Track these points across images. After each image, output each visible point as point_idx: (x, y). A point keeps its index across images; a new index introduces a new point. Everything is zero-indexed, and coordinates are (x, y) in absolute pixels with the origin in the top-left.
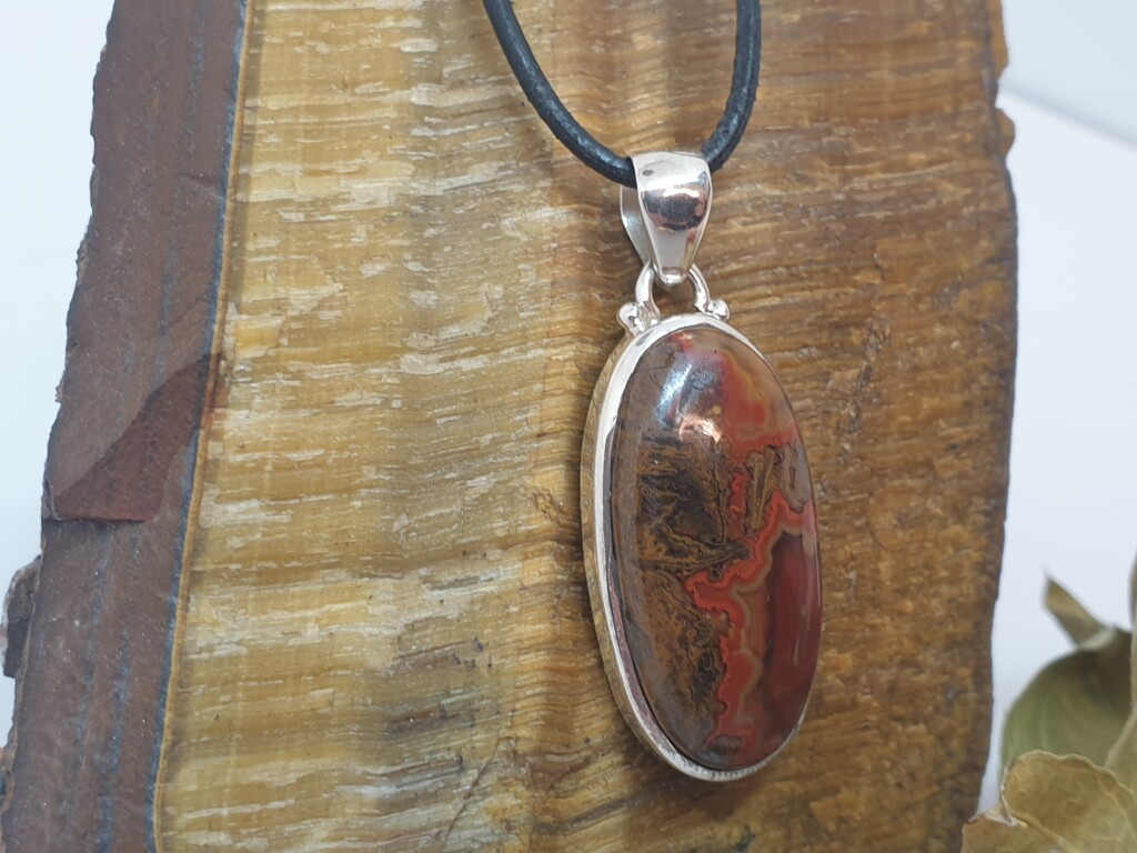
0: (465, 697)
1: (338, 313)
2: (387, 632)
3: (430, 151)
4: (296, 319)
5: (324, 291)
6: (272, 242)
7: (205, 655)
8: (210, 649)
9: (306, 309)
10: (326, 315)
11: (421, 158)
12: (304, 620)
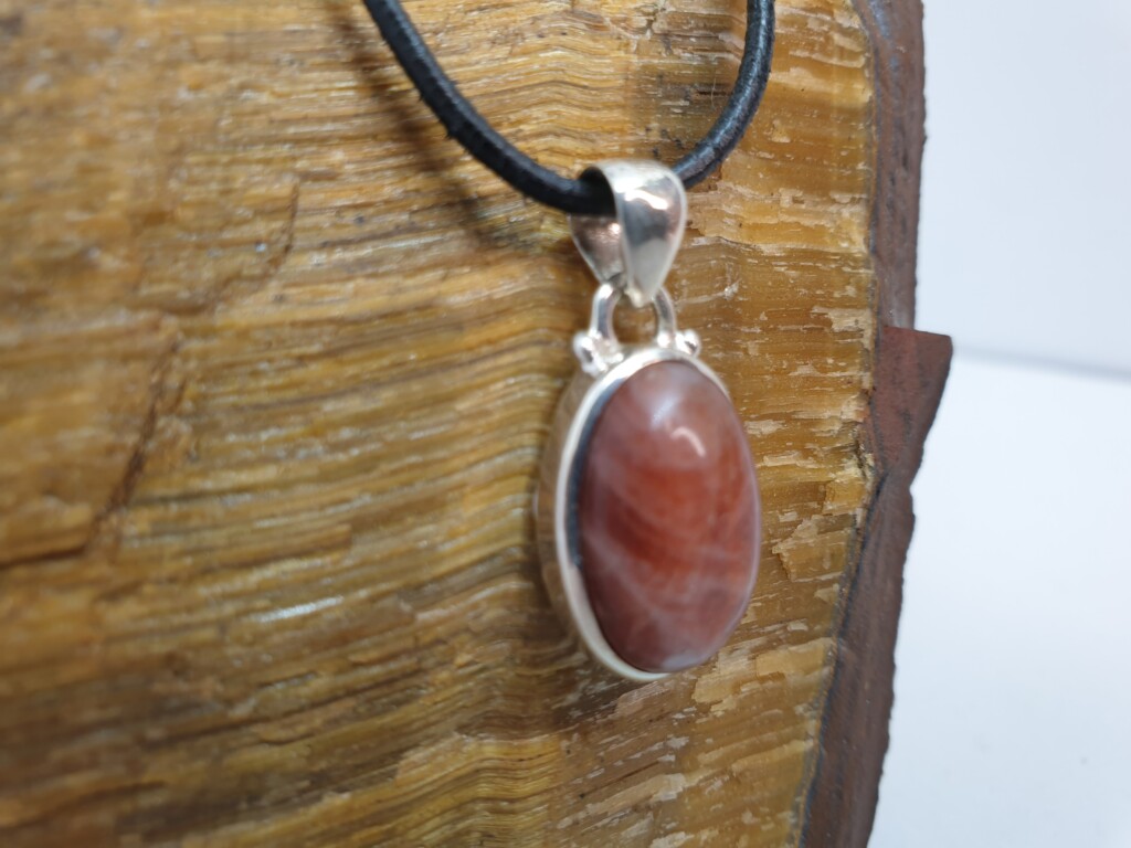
0: (669, 103)
1: (782, 519)
2: (731, 185)
3: (677, 720)
4: (814, 512)
5: (790, 543)
6: (820, 594)
7: (857, 196)
8: (853, 201)
9: (807, 523)
10: (791, 516)
11: (686, 710)
12: (789, 212)
